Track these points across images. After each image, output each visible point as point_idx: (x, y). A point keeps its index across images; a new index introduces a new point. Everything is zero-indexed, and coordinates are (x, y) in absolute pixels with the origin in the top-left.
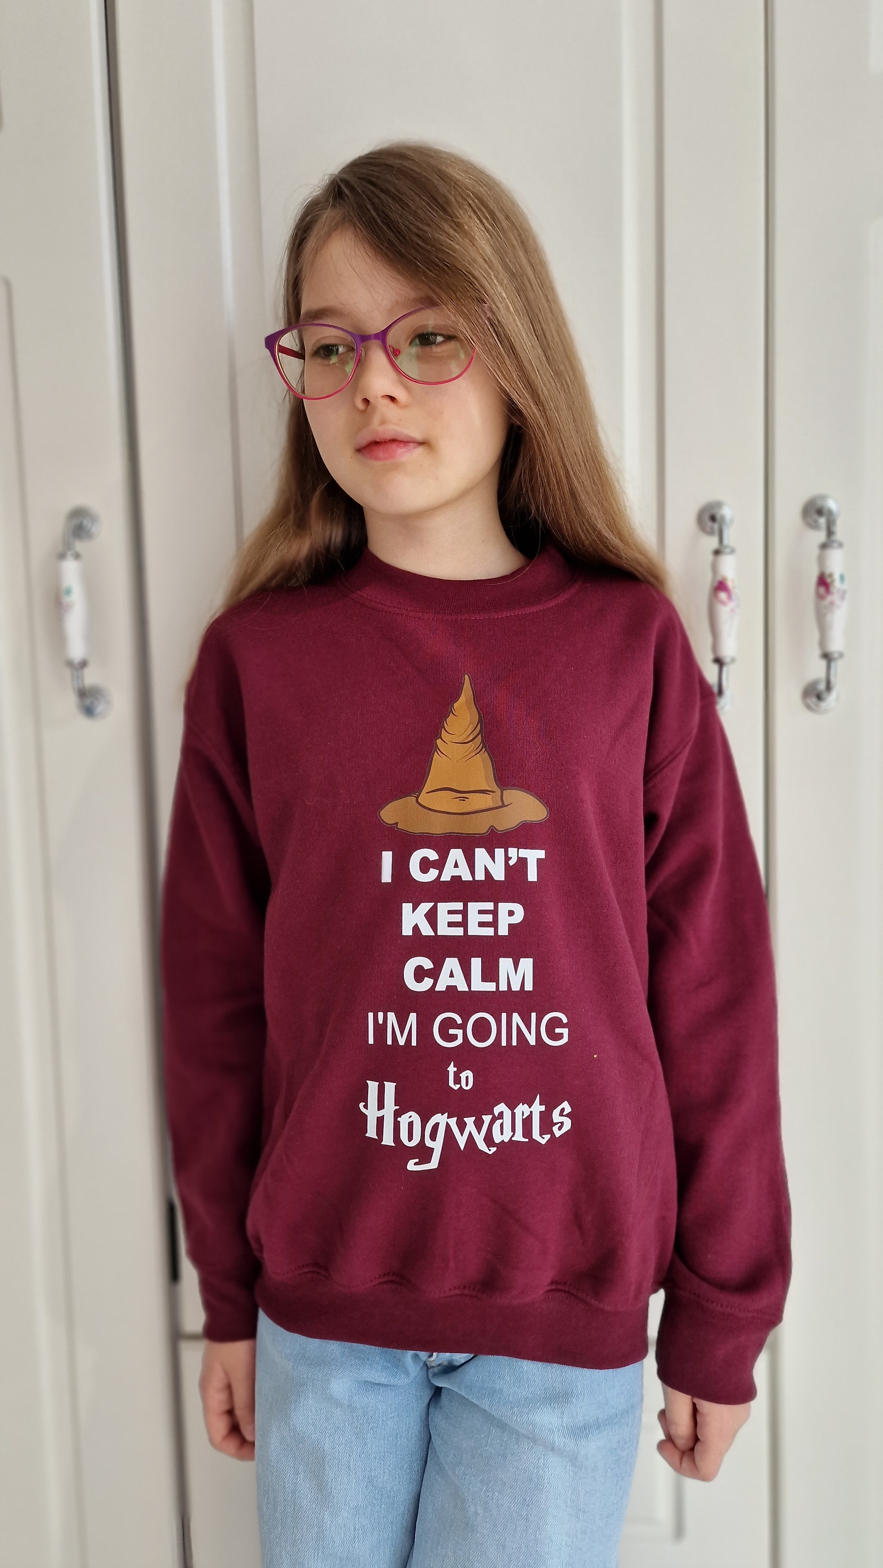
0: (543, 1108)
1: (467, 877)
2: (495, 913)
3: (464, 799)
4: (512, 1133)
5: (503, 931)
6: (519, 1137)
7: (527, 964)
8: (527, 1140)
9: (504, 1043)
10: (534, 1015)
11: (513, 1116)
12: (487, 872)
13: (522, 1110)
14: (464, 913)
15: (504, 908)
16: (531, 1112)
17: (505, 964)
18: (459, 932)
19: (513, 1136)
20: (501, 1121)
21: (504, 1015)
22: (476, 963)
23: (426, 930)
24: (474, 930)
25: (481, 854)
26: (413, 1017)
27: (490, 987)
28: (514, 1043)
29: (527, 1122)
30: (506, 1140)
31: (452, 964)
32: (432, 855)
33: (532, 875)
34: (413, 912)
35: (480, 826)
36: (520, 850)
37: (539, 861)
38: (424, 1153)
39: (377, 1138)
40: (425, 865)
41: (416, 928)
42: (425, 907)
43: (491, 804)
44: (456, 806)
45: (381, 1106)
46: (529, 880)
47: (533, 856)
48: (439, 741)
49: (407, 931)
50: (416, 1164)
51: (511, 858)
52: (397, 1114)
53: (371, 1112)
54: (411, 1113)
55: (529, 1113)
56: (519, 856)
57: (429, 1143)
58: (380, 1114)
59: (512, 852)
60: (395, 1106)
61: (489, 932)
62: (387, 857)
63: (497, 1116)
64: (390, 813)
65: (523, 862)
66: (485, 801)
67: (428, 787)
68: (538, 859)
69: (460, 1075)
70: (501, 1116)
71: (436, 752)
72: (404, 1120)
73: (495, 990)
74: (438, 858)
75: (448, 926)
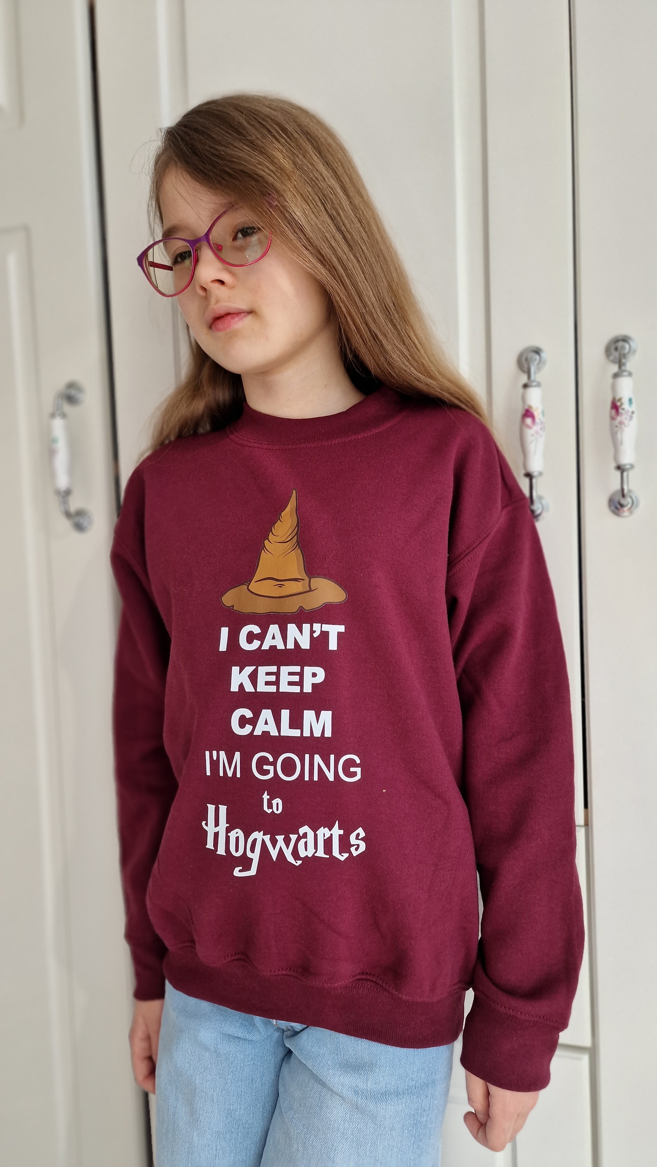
0: (341, 832)
1: (281, 646)
2: (301, 674)
3: (281, 586)
4: (315, 850)
5: (308, 689)
6: (321, 853)
7: (327, 716)
8: (328, 856)
9: (307, 778)
10: (332, 757)
11: (316, 836)
12: (296, 643)
13: (323, 832)
14: (277, 674)
15: (308, 670)
16: (331, 835)
17: (309, 715)
18: (273, 689)
19: (316, 852)
20: (305, 840)
21: (307, 756)
22: (285, 714)
23: (249, 688)
24: (284, 688)
25: (292, 628)
26: (237, 755)
27: (296, 733)
28: (316, 778)
29: (328, 843)
30: (310, 856)
31: (267, 714)
32: (256, 630)
33: (333, 645)
34: (240, 674)
35: (292, 606)
36: (323, 625)
37: (339, 634)
38: (245, 862)
39: (213, 849)
40: (251, 637)
41: (241, 686)
42: (249, 670)
43: (301, 590)
44: (276, 592)
45: (217, 824)
46: (330, 649)
47: (334, 630)
48: (266, 542)
49: (234, 688)
50: (240, 871)
51: (316, 631)
52: (228, 830)
53: (210, 829)
54: (238, 830)
55: (330, 835)
56: (322, 630)
57: (249, 854)
58: (216, 830)
59: (317, 627)
60: (227, 824)
61: (296, 689)
62: (225, 632)
63: (301, 835)
64: (229, 599)
65: (325, 635)
66: (297, 587)
67: (256, 578)
68: (338, 632)
69: (272, 802)
70: (305, 835)
71: (263, 550)
72: (233, 835)
73: (299, 736)
74: (260, 632)
75: (266, 685)
